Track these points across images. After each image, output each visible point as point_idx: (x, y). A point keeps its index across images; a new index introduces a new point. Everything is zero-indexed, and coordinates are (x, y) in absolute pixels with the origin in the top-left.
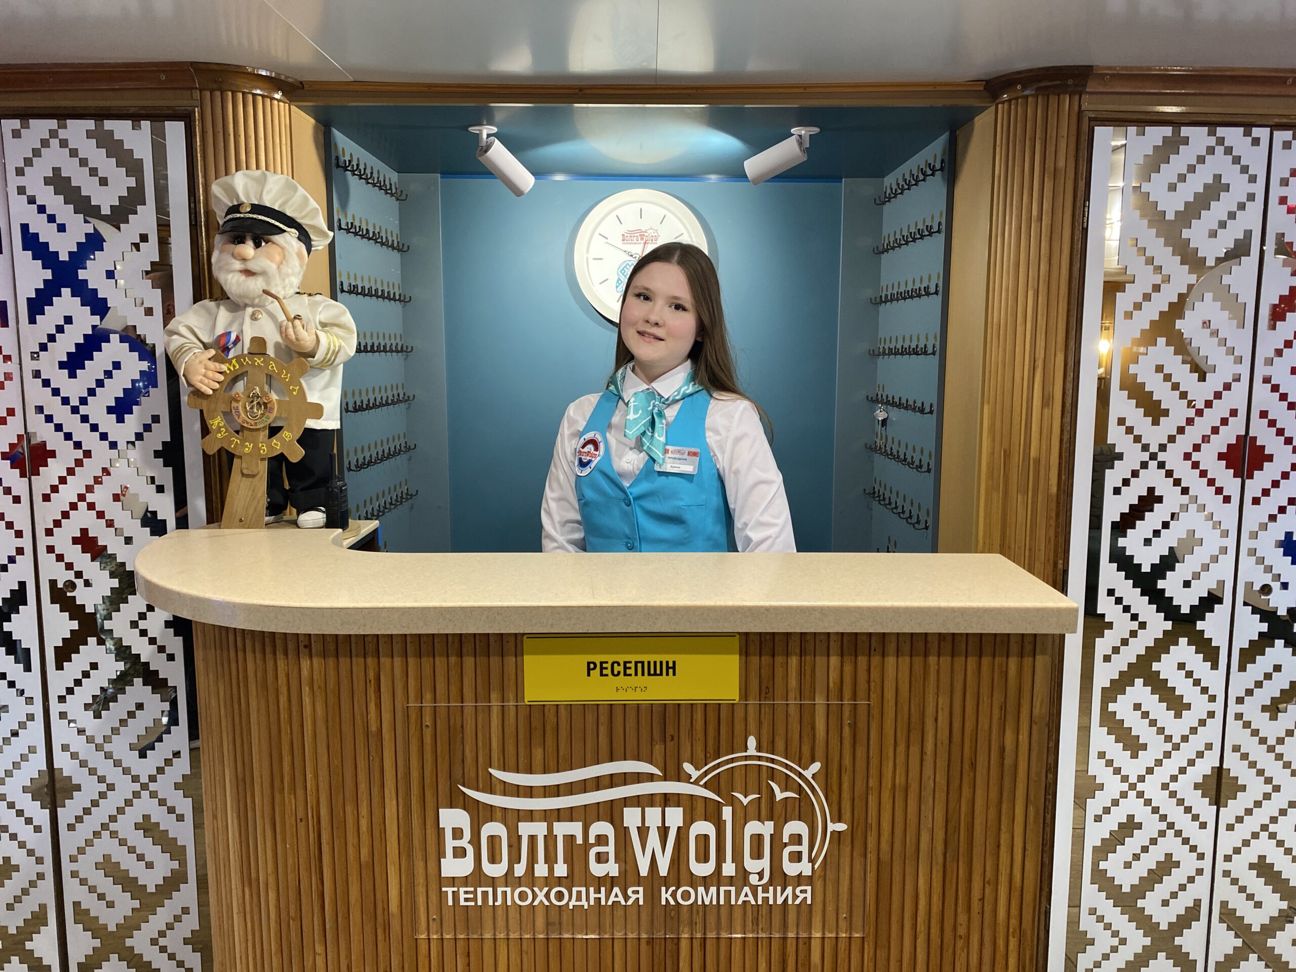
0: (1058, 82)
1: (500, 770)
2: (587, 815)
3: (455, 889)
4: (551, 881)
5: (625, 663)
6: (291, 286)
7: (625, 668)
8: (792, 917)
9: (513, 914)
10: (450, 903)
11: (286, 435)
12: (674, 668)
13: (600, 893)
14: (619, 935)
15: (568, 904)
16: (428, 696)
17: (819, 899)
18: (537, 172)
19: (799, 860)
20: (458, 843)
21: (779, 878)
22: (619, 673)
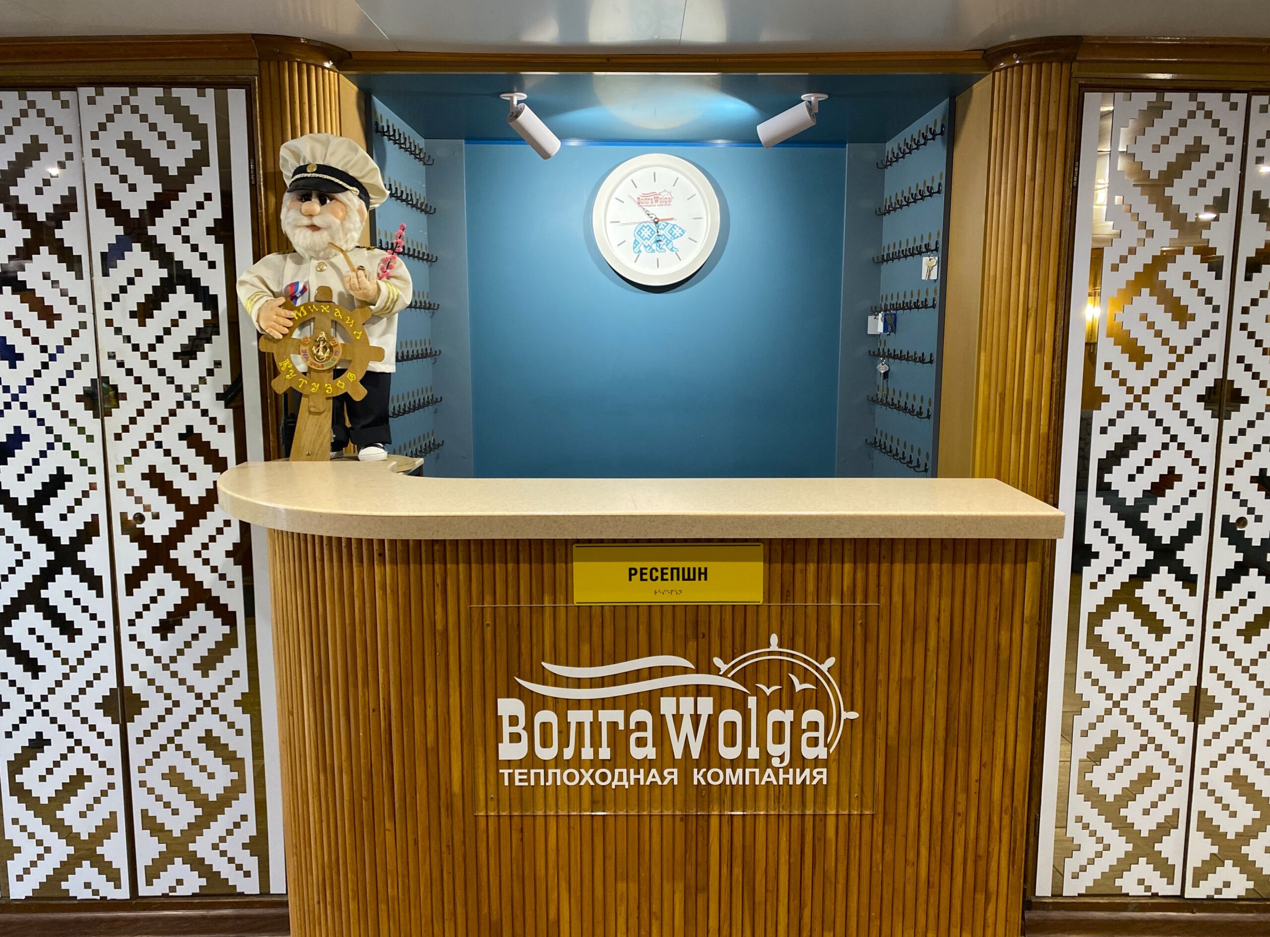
0: (1051, 51)
1: (551, 663)
2: (628, 704)
3: (511, 771)
4: (596, 763)
5: (662, 569)
6: (353, 240)
7: (663, 574)
8: (810, 794)
9: (563, 794)
10: (506, 783)
11: (350, 376)
12: (705, 573)
13: (639, 774)
14: (656, 812)
15: (610, 784)
16: (488, 598)
17: (834, 781)
18: (562, 135)
19: (816, 745)
20: (514, 729)
21: (798, 761)
22: (657, 578)
